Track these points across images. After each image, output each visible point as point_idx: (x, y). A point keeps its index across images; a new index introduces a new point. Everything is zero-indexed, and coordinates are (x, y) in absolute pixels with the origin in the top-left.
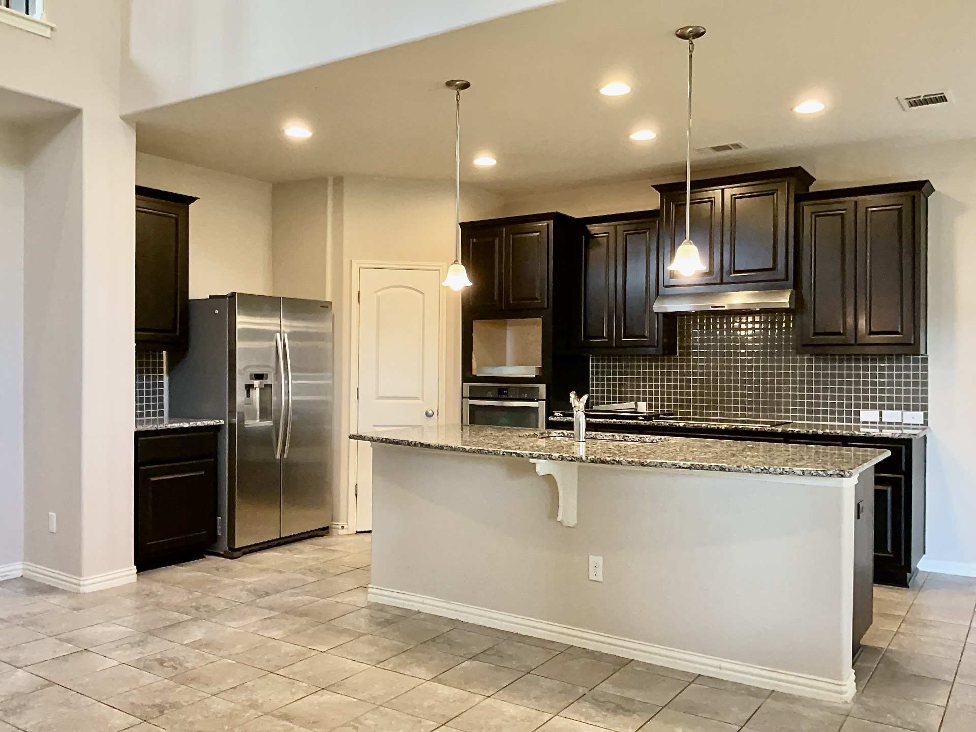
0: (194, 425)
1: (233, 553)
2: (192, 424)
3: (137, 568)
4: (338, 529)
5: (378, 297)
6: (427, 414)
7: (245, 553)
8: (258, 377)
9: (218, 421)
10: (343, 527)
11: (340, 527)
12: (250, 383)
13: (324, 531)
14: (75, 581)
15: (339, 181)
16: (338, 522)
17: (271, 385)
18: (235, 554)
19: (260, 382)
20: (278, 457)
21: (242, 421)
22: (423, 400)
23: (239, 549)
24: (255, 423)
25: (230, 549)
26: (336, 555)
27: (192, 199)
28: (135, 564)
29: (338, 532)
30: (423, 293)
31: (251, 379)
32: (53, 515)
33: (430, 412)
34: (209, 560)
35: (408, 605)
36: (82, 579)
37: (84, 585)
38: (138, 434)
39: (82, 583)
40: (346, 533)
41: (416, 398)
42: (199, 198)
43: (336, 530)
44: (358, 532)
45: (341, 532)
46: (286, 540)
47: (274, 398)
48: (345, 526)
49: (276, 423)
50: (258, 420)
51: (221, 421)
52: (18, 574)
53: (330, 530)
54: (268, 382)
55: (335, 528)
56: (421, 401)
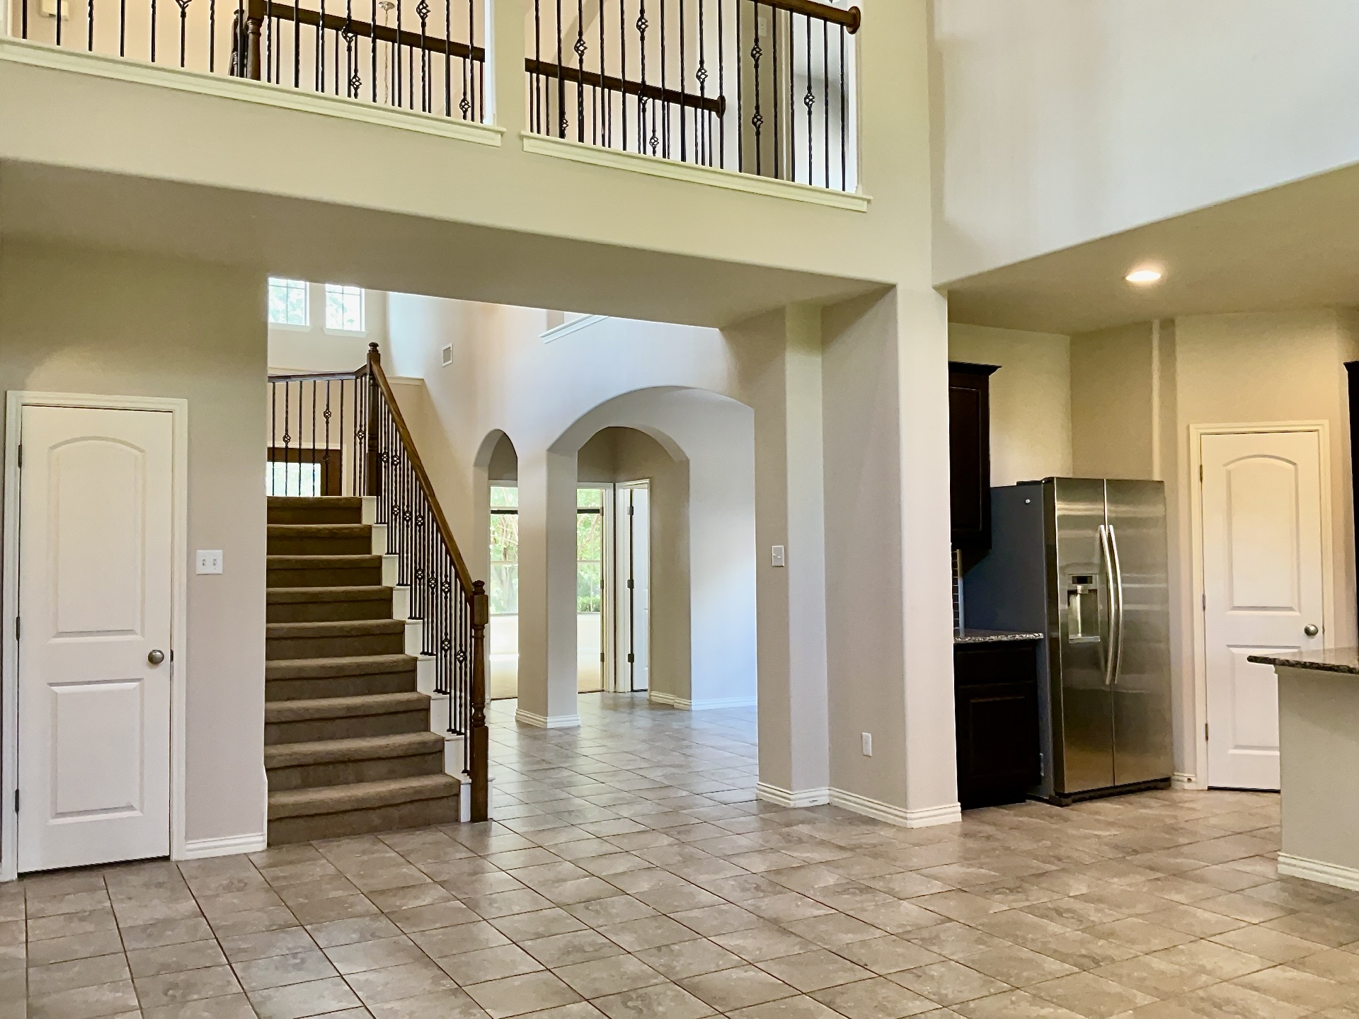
0: (1012, 639)
1: (1061, 799)
2: (1010, 637)
3: (961, 806)
4: (1182, 781)
5: (1229, 473)
6: (1307, 632)
7: (1075, 801)
8: (1082, 580)
9: (1037, 635)
10: (1189, 780)
11: (1186, 779)
12: (1072, 587)
13: (1163, 783)
14: (902, 814)
15: (1168, 324)
16: (1182, 772)
17: (1095, 591)
18: (1064, 801)
19: (1084, 587)
20: (1107, 682)
21: (1066, 635)
22: (1300, 611)
23: (1070, 795)
24: (1078, 636)
25: (1057, 793)
26: (1194, 816)
27: (993, 369)
28: (959, 801)
29: (1182, 786)
30: (1294, 464)
31: (1074, 583)
32: (868, 736)
33: (1312, 628)
34: (1030, 804)
35: (1341, 883)
36: (908, 811)
37: (911, 819)
38: (957, 647)
39: (908, 816)
40: (1194, 788)
41: (1291, 609)
42: (1000, 367)
43: (1179, 783)
44: (1210, 789)
45: (1187, 786)
46: (1120, 789)
47: (1100, 607)
48: (1193, 779)
49: (1105, 640)
50: (1080, 635)
51: (1040, 634)
52: (825, 800)
53: (1173, 783)
54: (1092, 587)
55: (1178, 780)
56: (1296, 614)
